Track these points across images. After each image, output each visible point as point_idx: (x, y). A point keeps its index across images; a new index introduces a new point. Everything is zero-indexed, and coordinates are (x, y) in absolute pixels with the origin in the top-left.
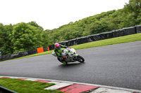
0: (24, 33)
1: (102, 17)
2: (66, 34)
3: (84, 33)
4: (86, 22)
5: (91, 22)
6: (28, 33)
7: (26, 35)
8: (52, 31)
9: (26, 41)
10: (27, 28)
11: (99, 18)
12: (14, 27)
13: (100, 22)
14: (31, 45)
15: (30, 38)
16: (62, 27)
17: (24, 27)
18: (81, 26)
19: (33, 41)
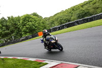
0: (28, 22)
1: (85, 5)
2: (59, 20)
3: (72, 18)
4: (73, 10)
5: (77, 10)
6: (31, 21)
7: (30, 23)
8: (49, 18)
9: (31, 28)
10: (31, 18)
11: (82, 6)
12: (21, 18)
13: (83, 9)
14: (34, 30)
15: (33, 25)
16: (56, 15)
17: (28, 18)
18: (70, 13)
19: (35, 27)
